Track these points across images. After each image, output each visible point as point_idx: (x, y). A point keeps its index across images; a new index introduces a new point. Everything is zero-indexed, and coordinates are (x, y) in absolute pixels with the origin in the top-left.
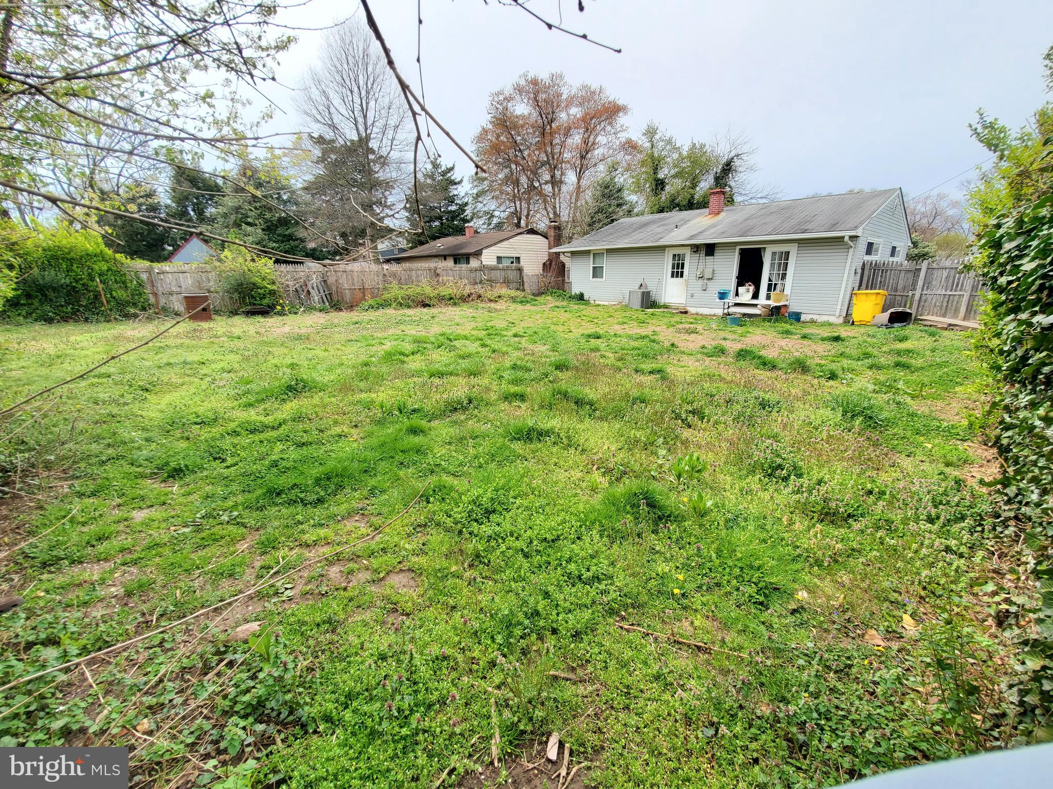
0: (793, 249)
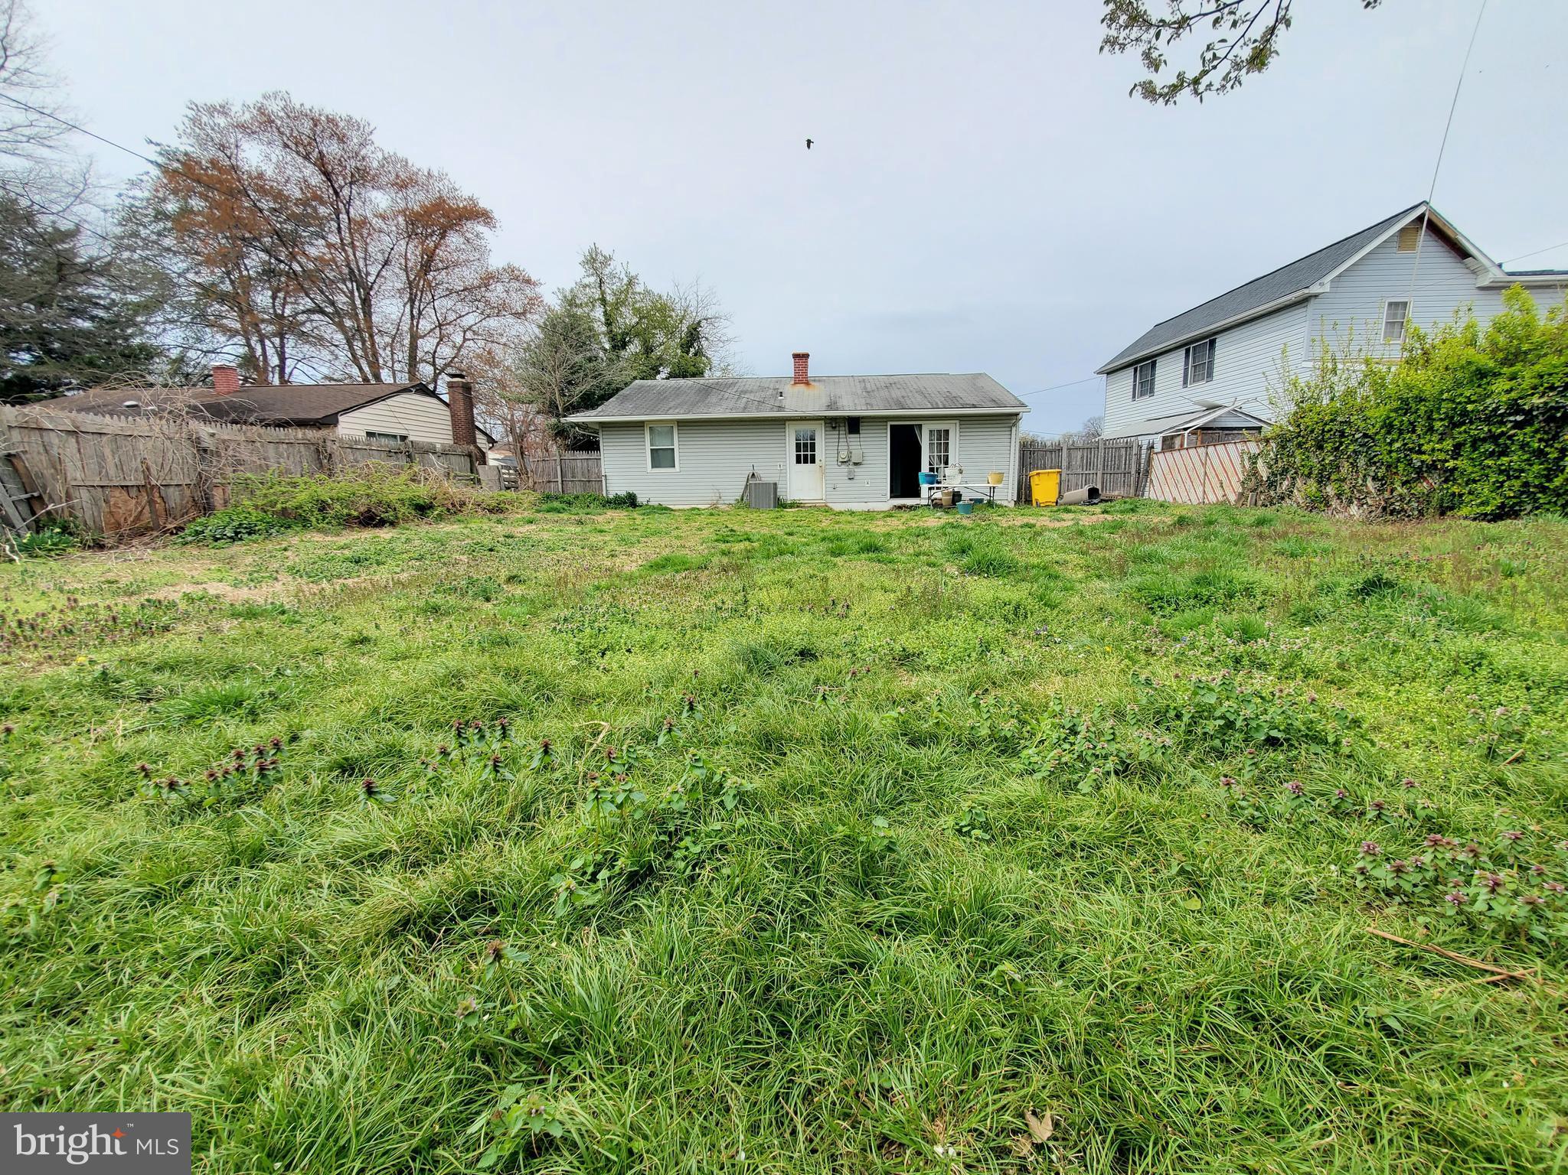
0: (954, 429)
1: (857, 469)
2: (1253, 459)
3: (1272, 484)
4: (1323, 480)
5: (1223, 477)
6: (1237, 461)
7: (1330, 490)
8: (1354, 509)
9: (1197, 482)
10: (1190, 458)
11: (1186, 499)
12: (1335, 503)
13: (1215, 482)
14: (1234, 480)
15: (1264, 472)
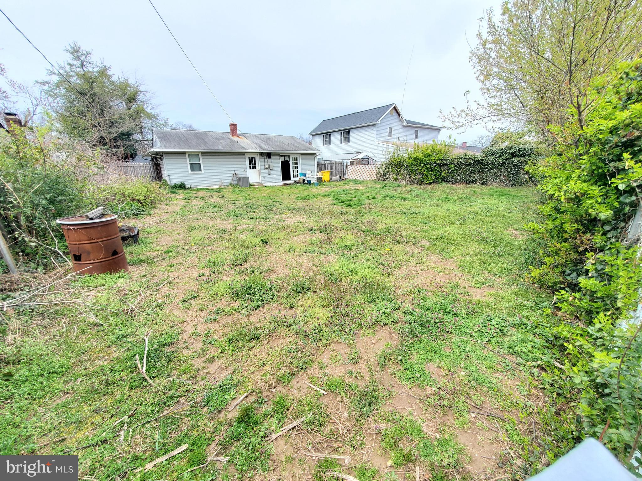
0: (299, 158)
1: (271, 171)
2: (379, 169)
3: (385, 175)
4: (397, 175)
5: (370, 173)
6: (374, 169)
7: (399, 177)
8: (404, 181)
9: (362, 174)
10: (359, 168)
11: (359, 179)
12: (400, 180)
13: (368, 174)
14: (374, 174)
15: (382, 173)
